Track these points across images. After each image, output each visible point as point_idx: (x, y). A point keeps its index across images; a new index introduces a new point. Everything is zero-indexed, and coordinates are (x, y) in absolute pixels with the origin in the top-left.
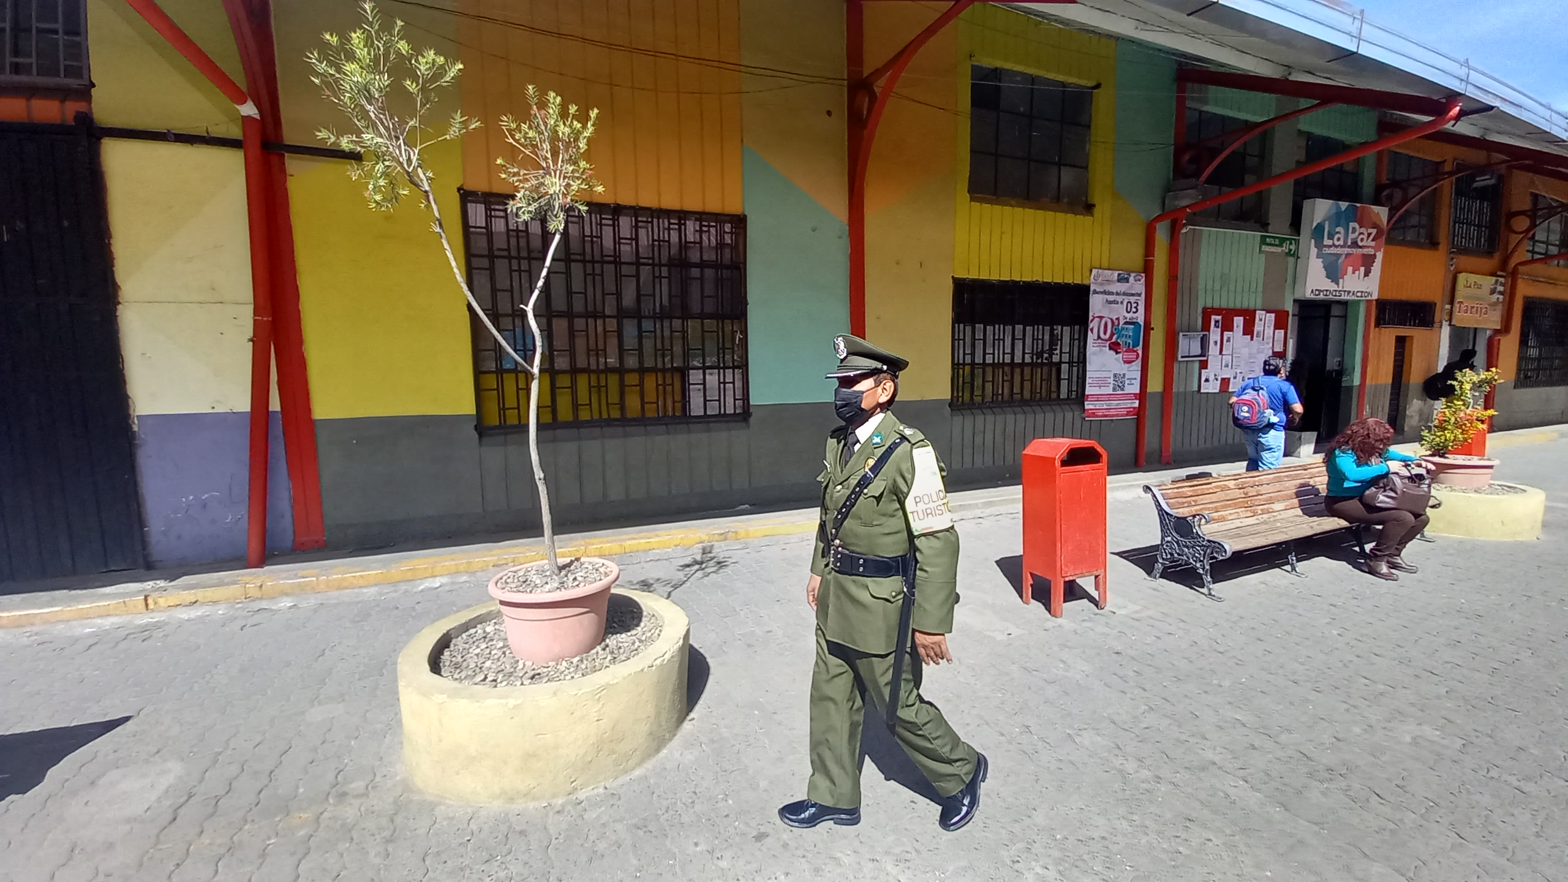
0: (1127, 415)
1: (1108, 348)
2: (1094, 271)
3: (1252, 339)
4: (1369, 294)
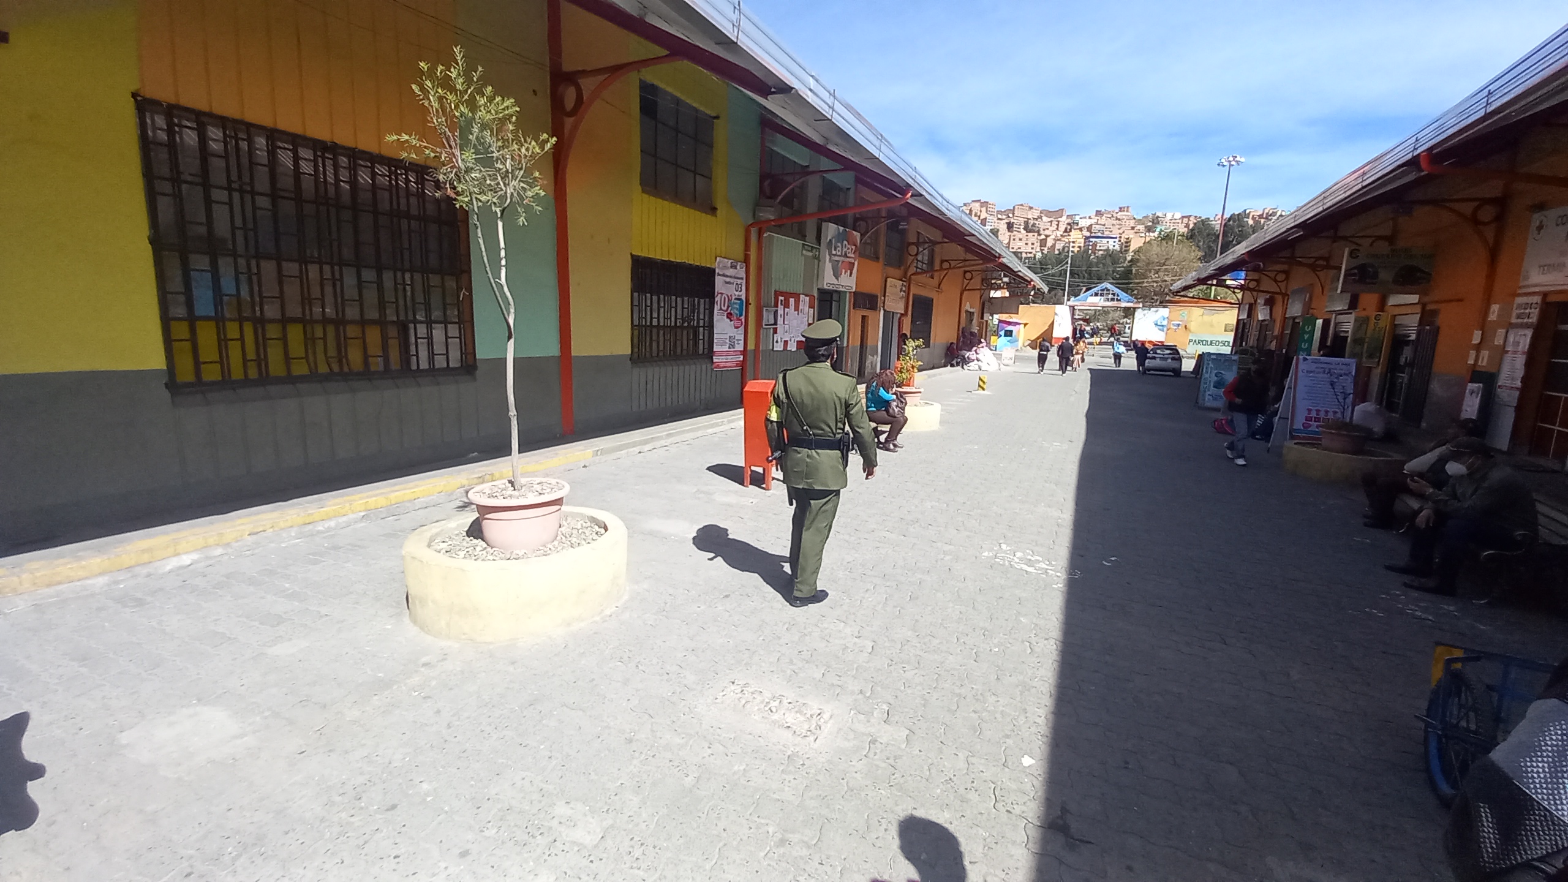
0: (736, 367)
1: (725, 317)
2: (718, 259)
3: (798, 314)
4: (852, 288)
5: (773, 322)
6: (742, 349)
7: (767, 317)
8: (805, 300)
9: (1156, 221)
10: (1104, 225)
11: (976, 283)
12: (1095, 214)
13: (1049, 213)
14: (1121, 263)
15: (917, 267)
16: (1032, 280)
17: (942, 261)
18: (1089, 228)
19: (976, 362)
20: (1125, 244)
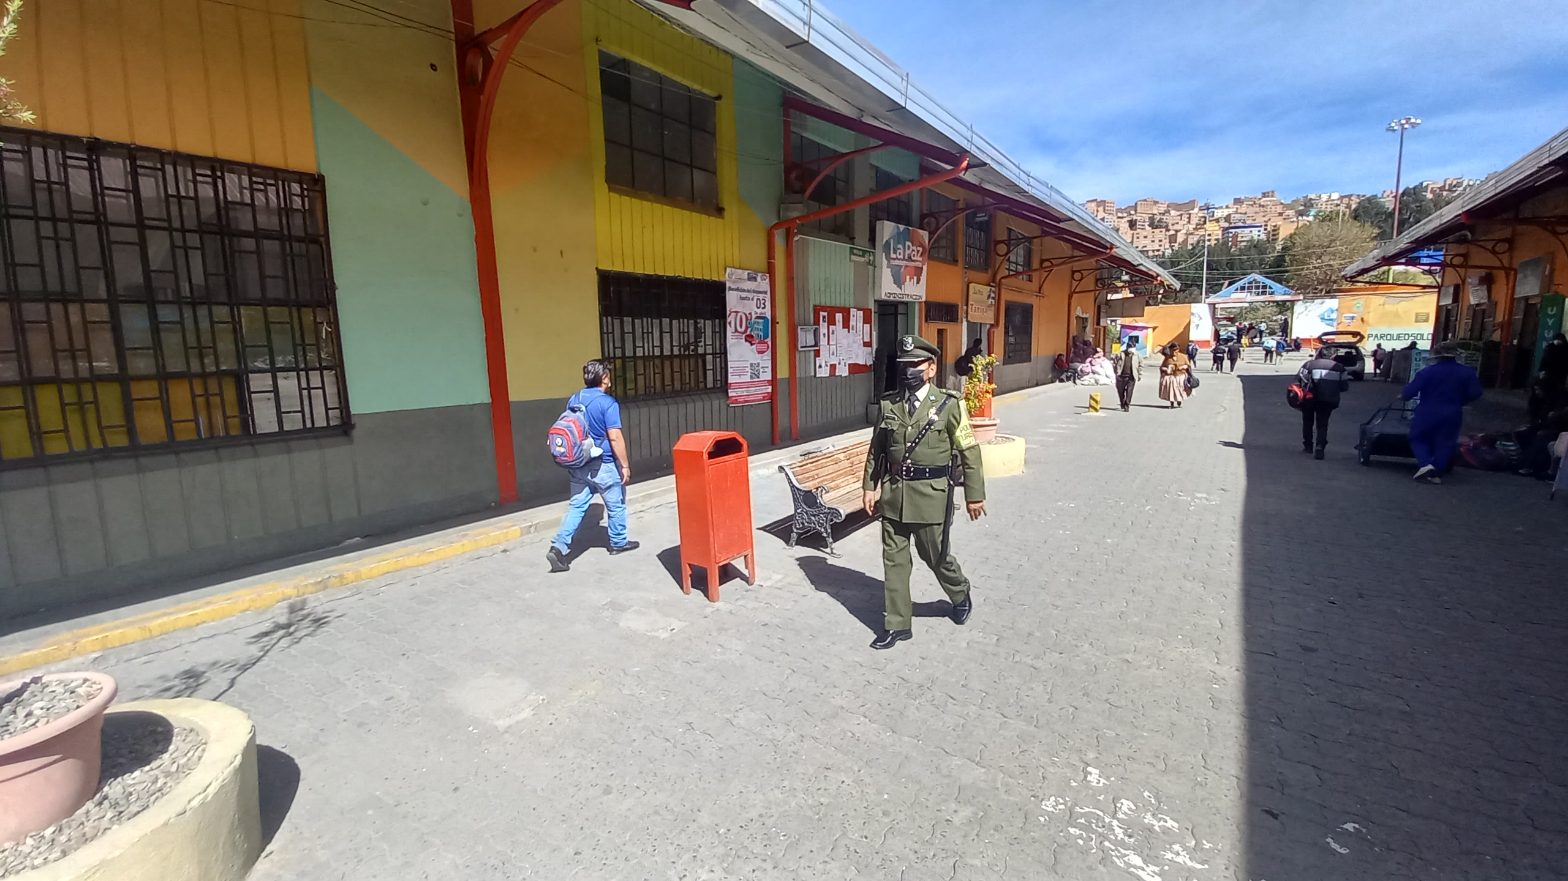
0: (763, 400)
1: (744, 340)
2: (728, 270)
3: (849, 332)
4: (921, 297)
5: (813, 343)
6: (770, 378)
7: (805, 338)
8: (857, 317)
9: (1309, 204)
10: (1245, 214)
11: (1089, 282)
12: (1232, 202)
13: (1177, 207)
14: (1270, 253)
15: (1009, 270)
16: (1158, 275)
17: (1042, 261)
18: (1227, 219)
20: (1272, 233)
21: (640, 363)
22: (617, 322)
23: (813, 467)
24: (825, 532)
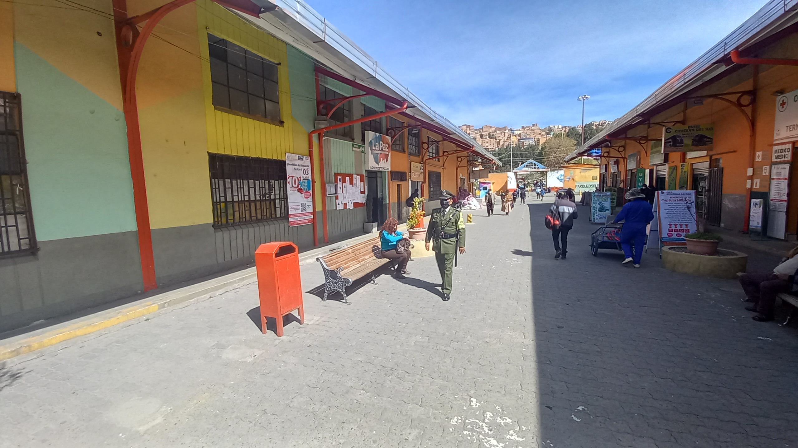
0: (308, 223)
1: (297, 191)
2: (287, 154)
3: (353, 186)
4: (388, 169)
5: (335, 192)
6: (312, 211)
7: (330, 189)
8: (356, 179)
9: (550, 130)
10: (526, 133)
11: (465, 162)
12: (521, 128)
13: (499, 129)
14: (537, 151)
15: (429, 156)
16: (493, 160)
17: (444, 152)
18: (519, 135)
19: (468, 205)
20: (537, 142)
21: (236, 205)
22: (221, 182)
23: (335, 257)
24: (342, 291)
